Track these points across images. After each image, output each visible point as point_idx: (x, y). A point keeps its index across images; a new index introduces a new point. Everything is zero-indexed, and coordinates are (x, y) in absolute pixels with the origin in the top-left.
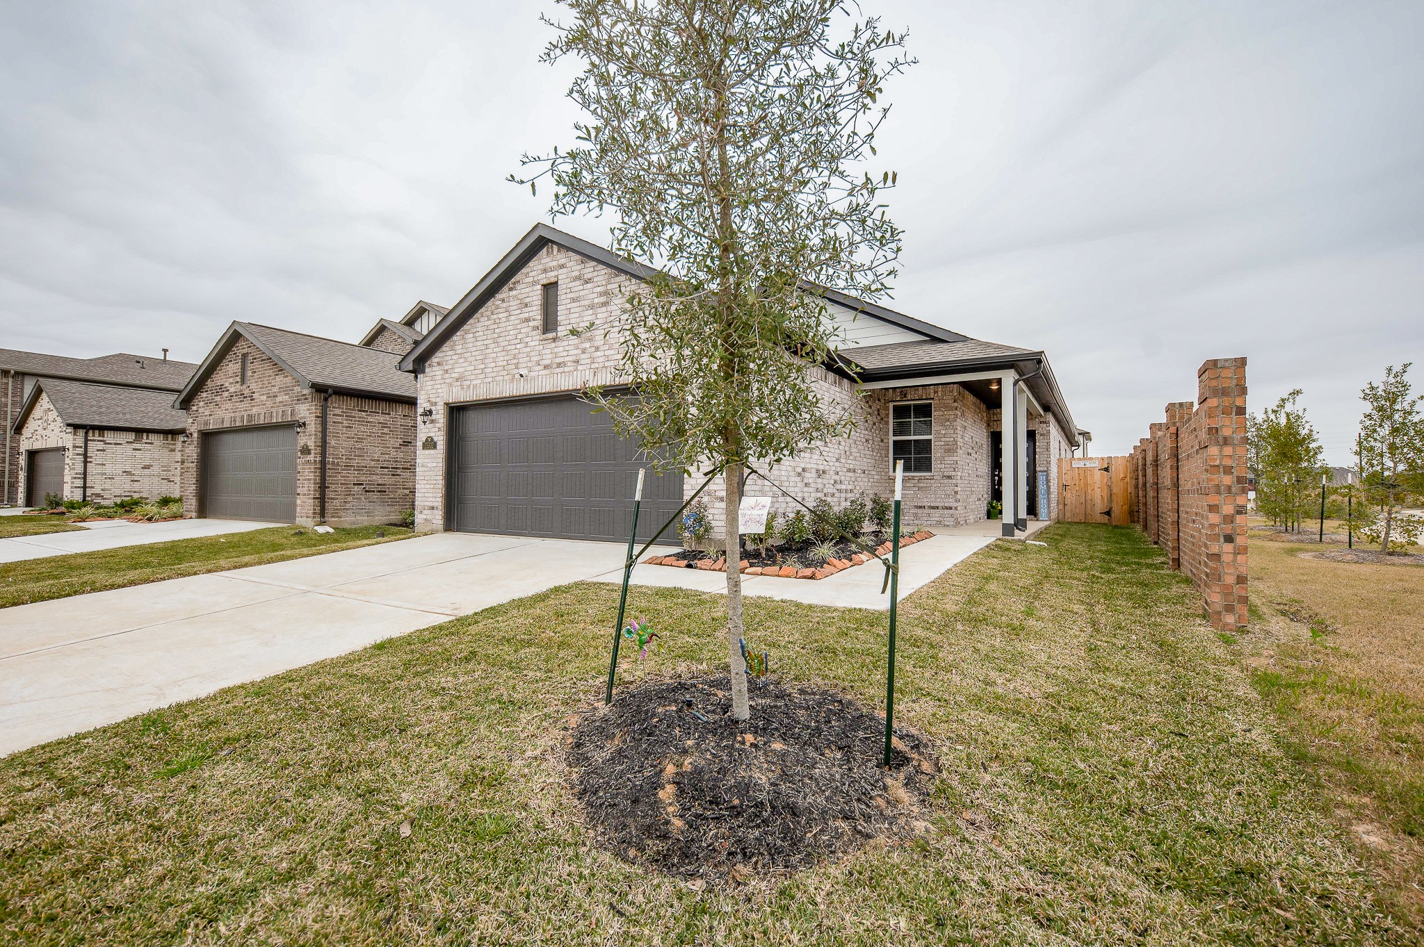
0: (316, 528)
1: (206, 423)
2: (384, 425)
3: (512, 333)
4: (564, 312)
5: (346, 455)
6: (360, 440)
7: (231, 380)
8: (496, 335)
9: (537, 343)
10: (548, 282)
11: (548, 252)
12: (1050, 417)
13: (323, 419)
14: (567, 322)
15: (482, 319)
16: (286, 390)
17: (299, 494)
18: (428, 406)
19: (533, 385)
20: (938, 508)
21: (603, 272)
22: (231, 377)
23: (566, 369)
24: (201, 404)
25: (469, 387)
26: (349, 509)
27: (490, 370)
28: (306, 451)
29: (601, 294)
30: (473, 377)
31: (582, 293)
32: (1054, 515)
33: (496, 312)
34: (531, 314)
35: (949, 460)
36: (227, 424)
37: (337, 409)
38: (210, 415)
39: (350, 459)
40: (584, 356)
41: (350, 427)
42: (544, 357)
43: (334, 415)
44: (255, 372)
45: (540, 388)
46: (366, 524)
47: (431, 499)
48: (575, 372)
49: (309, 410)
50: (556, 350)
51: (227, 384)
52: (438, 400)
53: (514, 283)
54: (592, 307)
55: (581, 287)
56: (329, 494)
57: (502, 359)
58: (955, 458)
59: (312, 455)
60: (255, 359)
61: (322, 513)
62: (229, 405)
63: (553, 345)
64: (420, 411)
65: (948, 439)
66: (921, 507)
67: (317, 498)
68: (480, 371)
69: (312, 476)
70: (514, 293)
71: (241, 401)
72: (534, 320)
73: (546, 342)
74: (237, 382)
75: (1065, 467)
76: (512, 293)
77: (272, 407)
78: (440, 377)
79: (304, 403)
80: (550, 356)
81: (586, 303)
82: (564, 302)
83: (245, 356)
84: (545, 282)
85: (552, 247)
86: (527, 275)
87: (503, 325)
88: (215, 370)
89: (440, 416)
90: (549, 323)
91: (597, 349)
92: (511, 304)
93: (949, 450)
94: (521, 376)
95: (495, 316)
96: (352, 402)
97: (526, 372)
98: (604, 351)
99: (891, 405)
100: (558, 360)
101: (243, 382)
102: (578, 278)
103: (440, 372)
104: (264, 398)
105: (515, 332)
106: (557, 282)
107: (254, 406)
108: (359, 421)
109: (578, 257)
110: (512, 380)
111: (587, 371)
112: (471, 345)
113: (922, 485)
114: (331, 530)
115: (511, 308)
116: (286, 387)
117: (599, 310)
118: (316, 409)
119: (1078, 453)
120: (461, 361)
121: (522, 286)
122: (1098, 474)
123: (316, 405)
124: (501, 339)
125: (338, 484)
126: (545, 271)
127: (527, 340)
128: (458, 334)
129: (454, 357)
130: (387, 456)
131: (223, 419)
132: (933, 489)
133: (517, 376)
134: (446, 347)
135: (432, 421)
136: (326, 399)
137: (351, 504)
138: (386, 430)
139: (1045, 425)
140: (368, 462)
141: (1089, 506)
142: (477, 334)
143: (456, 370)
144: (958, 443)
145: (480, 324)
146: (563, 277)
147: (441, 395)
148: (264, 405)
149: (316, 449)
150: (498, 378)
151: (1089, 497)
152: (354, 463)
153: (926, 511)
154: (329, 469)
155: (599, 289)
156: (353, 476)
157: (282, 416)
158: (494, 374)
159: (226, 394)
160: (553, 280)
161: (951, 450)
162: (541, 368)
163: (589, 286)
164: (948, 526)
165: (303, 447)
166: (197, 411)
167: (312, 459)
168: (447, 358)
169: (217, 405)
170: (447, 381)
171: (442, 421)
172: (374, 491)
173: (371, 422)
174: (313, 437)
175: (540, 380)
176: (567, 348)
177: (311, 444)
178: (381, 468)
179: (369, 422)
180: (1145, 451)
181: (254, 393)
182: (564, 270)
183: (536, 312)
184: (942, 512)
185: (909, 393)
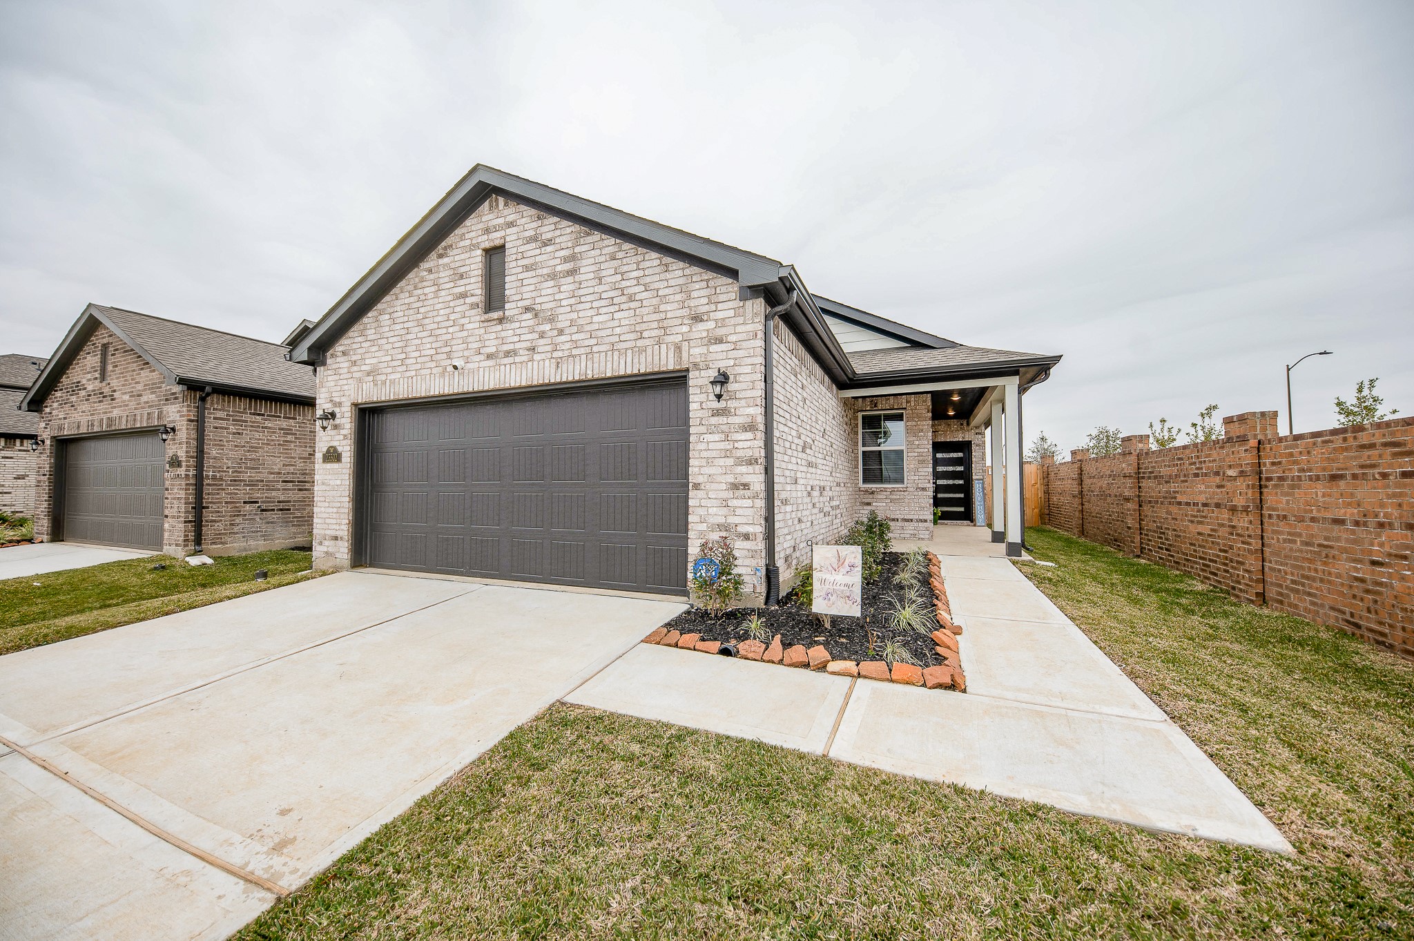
0: (187, 559)
1: (60, 428)
2: (287, 432)
3: (442, 312)
4: (514, 285)
5: (234, 467)
6: (254, 449)
7: (89, 376)
8: (420, 316)
9: (477, 325)
10: (492, 244)
11: (491, 206)
13: (199, 424)
14: (518, 297)
15: (402, 296)
16: (153, 388)
17: (167, 517)
18: (329, 407)
19: (471, 380)
20: (912, 520)
21: (569, 230)
22: (89, 373)
23: (518, 359)
24: (55, 405)
25: (384, 383)
26: (237, 533)
27: (413, 361)
28: (175, 462)
29: (566, 260)
30: (390, 370)
31: (538, 259)
33: (420, 285)
34: (468, 288)
35: (924, 472)
36: (83, 430)
37: (217, 411)
38: (65, 418)
39: (240, 472)
40: (542, 342)
41: (239, 434)
42: (487, 343)
43: (214, 418)
44: (116, 366)
45: (481, 383)
46: (261, 549)
47: (334, 527)
48: (530, 363)
49: (179, 411)
50: (503, 334)
51: (84, 381)
52: (343, 399)
53: (445, 248)
54: (553, 276)
55: (538, 251)
56: (208, 515)
57: (429, 346)
59: (184, 468)
60: (117, 350)
61: (197, 540)
62: (85, 406)
63: (499, 327)
64: (319, 413)
65: (922, 450)
66: (893, 520)
67: (190, 522)
68: (399, 363)
69: (182, 494)
70: (445, 260)
71: (100, 402)
72: (472, 295)
73: (489, 324)
74: (96, 379)
76: (441, 261)
77: (136, 409)
78: (346, 370)
79: (174, 404)
80: (495, 342)
81: (545, 271)
82: (514, 271)
83: (105, 347)
84: (487, 245)
85: (497, 200)
86: (462, 237)
87: (431, 302)
88: (71, 364)
89: (347, 421)
90: (493, 299)
91: (561, 332)
92: (442, 275)
93: (923, 462)
94: (455, 368)
95: (419, 292)
96: (243, 404)
97: (463, 363)
98: (571, 335)
99: (860, 415)
100: (506, 348)
101: (103, 378)
102: (534, 239)
103: (346, 365)
104: (126, 397)
105: (448, 311)
106: (503, 247)
107: (115, 407)
108: (252, 426)
109: (533, 212)
110: (443, 374)
111: (547, 361)
112: (387, 329)
113: (894, 497)
114: (209, 561)
115: (442, 281)
116: (153, 384)
117: (563, 281)
118: (189, 411)
120: (374, 349)
121: (455, 252)
123: (188, 406)
124: (427, 321)
125: (221, 503)
126: (487, 231)
127: (463, 321)
128: (370, 315)
129: (364, 345)
130: (292, 468)
131: (79, 423)
132: (906, 501)
133: (450, 369)
134: (354, 332)
135: (336, 427)
136: (203, 399)
137: (241, 526)
138: (289, 438)
140: (264, 475)
142: (395, 315)
143: (367, 361)
145: (399, 302)
146: (512, 239)
147: (347, 393)
148: (127, 405)
149: (187, 461)
150: (423, 372)
152: (246, 477)
153: (900, 524)
154: (208, 485)
155: (562, 253)
156: (243, 493)
157: (148, 419)
158: (419, 366)
159: (83, 393)
160: (498, 243)
161: (925, 461)
162: (482, 357)
163: (549, 249)
164: (922, 539)
165: (172, 459)
166: (50, 413)
167: (183, 473)
168: (355, 346)
169: (72, 406)
170: (355, 375)
171: (348, 426)
172: (273, 510)
173: (270, 428)
174: (184, 446)
175: (481, 373)
176: (518, 331)
177: (182, 454)
178: (284, 482)
179: (266, 428)
180: (1080, 461)
181: (115, 391)
182: (514, 230)
183: (475, 286)
184: (916, 524)
185: (879, 403)
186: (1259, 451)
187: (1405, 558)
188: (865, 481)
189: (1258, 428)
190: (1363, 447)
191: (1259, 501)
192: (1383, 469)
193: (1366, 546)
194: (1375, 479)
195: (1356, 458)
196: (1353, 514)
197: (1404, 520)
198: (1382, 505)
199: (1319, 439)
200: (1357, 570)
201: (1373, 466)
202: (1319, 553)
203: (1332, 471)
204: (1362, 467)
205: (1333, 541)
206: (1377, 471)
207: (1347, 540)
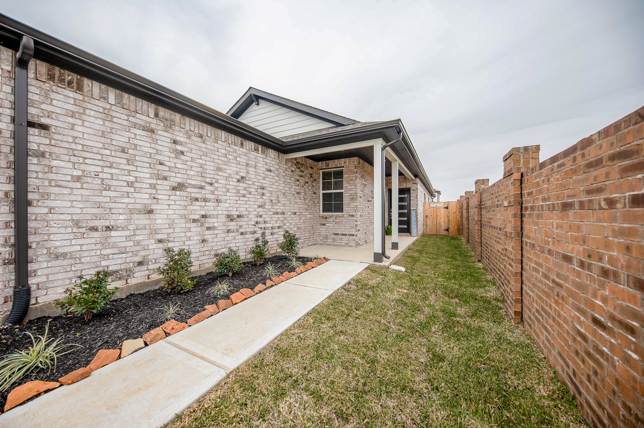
12: (418, 180)
20: (346, 235)
32: (420, 233)
35: (353, 205)
58: (356, 204)
65: (352, 192)
66: (337, 234)
75: (427, 206)
93: (352, 199)
99: (321, 171)
113: (337, 220)
119: (435, 200)
122: (443, 210)
132: (343, 223)
139: (415, 185)
141: (438, 226)
144: (358, 194)
151: (438, 222)
153: (340, 237)
161: (353, 199)
164: (352, 246)
180: (468, 198)
184: (348, 237)
185: (330, 163)
186: (521, 184)
187: (632, 330)
188: (324, 211)
189: (522, 162)
190: (590, 165)
191: (520, 229)
192: (611, 193)
193: (589, 296)
194: (601, 208)
195: (583, 180)
196: (578, 253)
197: (632, 272)
198: (608, 246)
199: (555, 164)
200: (580, 323)
201: (599, 190)
202: (552, 289)
203: (563, 199)
204: (589, 192)
205: (562, 280)
206: (602, 196)
207: (574, 283)
